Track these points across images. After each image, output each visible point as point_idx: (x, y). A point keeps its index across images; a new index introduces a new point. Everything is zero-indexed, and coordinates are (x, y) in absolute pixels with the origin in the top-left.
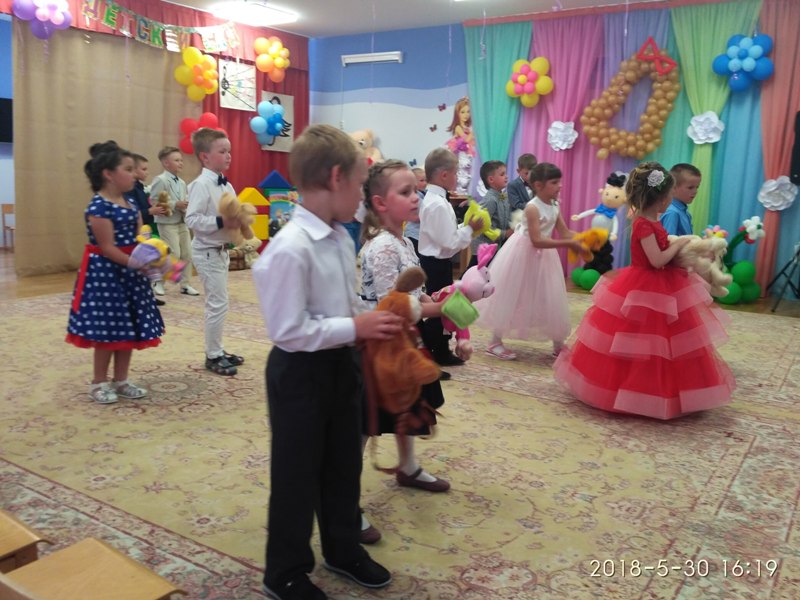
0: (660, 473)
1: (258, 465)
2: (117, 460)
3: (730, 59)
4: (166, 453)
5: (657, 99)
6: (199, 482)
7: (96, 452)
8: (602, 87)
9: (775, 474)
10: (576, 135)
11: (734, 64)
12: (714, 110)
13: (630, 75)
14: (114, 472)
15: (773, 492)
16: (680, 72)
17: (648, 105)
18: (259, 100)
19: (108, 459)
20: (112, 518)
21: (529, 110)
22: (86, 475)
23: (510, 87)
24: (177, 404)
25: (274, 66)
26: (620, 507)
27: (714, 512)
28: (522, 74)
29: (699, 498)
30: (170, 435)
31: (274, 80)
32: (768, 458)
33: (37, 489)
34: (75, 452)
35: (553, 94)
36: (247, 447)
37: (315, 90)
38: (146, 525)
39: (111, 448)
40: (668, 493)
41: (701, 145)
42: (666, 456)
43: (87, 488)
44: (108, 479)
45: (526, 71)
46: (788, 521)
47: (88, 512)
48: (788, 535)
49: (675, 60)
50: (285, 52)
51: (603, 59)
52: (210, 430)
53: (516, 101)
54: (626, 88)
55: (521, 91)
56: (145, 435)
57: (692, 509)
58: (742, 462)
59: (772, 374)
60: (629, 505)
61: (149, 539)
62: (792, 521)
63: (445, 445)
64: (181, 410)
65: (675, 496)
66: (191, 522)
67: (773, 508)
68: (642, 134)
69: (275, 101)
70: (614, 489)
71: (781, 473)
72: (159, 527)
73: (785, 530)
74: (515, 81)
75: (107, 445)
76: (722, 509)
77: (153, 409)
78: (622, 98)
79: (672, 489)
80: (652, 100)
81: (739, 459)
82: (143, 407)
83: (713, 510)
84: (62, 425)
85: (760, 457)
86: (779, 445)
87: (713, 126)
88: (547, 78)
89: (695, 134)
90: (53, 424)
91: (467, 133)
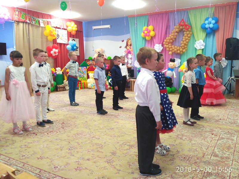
0: (193, 146)
1: (72, 150)
2: (28, 150)
3: (206, 24)
4: (44, 147)
5: (185, 37)
6: (54, 155)
7: (22, 148)
8: (169, 34)
9: (227, 145)
10: (162, 48)
11: (207, 26)
12: (202, 39)
13: (177, 30)
14: (28, 154)
15: (227, 151)
16: (192, 28)
17: (183, 38)
18: (68, 40)
19: (26, 150)
20: (28, 168)
21: (149, 41)
22: (19, 155)
23: (142, 34)
24: (46, 132)
25: (73, 30)
26: (182, 157)
27: (210, 157)
28: (145, 31)
29: (205, 153)
30: (45, 141)
31: (73, 34)
32: (225, 141)
33: (4, 160)
34: (16, 148)
35: (155, 36)
36: (68, 144)
37: (85, 37)
38: (38, 169)
39: (27, 146)
40: (196, 152)
41: (199, 50)
42: (195, 141)
43: (20, 159)
44: (26, 156)
45: (147, 30)
46: (232, 159)
47: (20, 166)
48: (232, 163)
49: (190, 25)
50: (76, 26)
51: (169, 25)
52: (57, 139)
53: (144, 38)
54: (176, 34)
55: (146, 35)
56: (37, 142)
57: (203, 157)
58: (217, 142)
59: (224, 116)
60: (184, 156)
61: (40, 174)
62: (233, 159)
63: (129, 141)
64: (48, 134)
65: (198, 153)
66: (52, 168)
67: (227, 155)
68: (182, 47)
69: (73, 40)
70: (180, 152)
71: (229, 145)
72: (42, 170)
73: (231, 162)
74: (144, 33)
75: (25, 145)
76: (212, 156)
77: (39, 134)
78: (175, 37)
79: (197, 151)
80: (184, 37)
81: (216, 141)
82: (36, 133)
83: (209, 157)
84: (11, 140)
85: (222, 140)
86: (227, 136)
87: (202, 44)
88: (153, 32)
89: (197, 46)
90: (8, 140)
91: (130, 48)
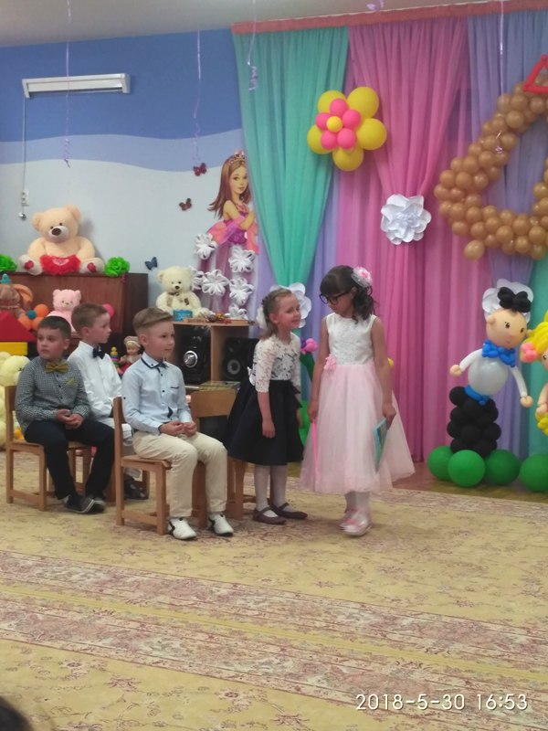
10: (428, 218)
21: (350, 175)
23: (315, 135)
28: (332, 115)
51: (469, 91)
53: (324, 159)
55: (332, 143)
74: (323, 127)
88: (377, 123)
91: (244, 214)
